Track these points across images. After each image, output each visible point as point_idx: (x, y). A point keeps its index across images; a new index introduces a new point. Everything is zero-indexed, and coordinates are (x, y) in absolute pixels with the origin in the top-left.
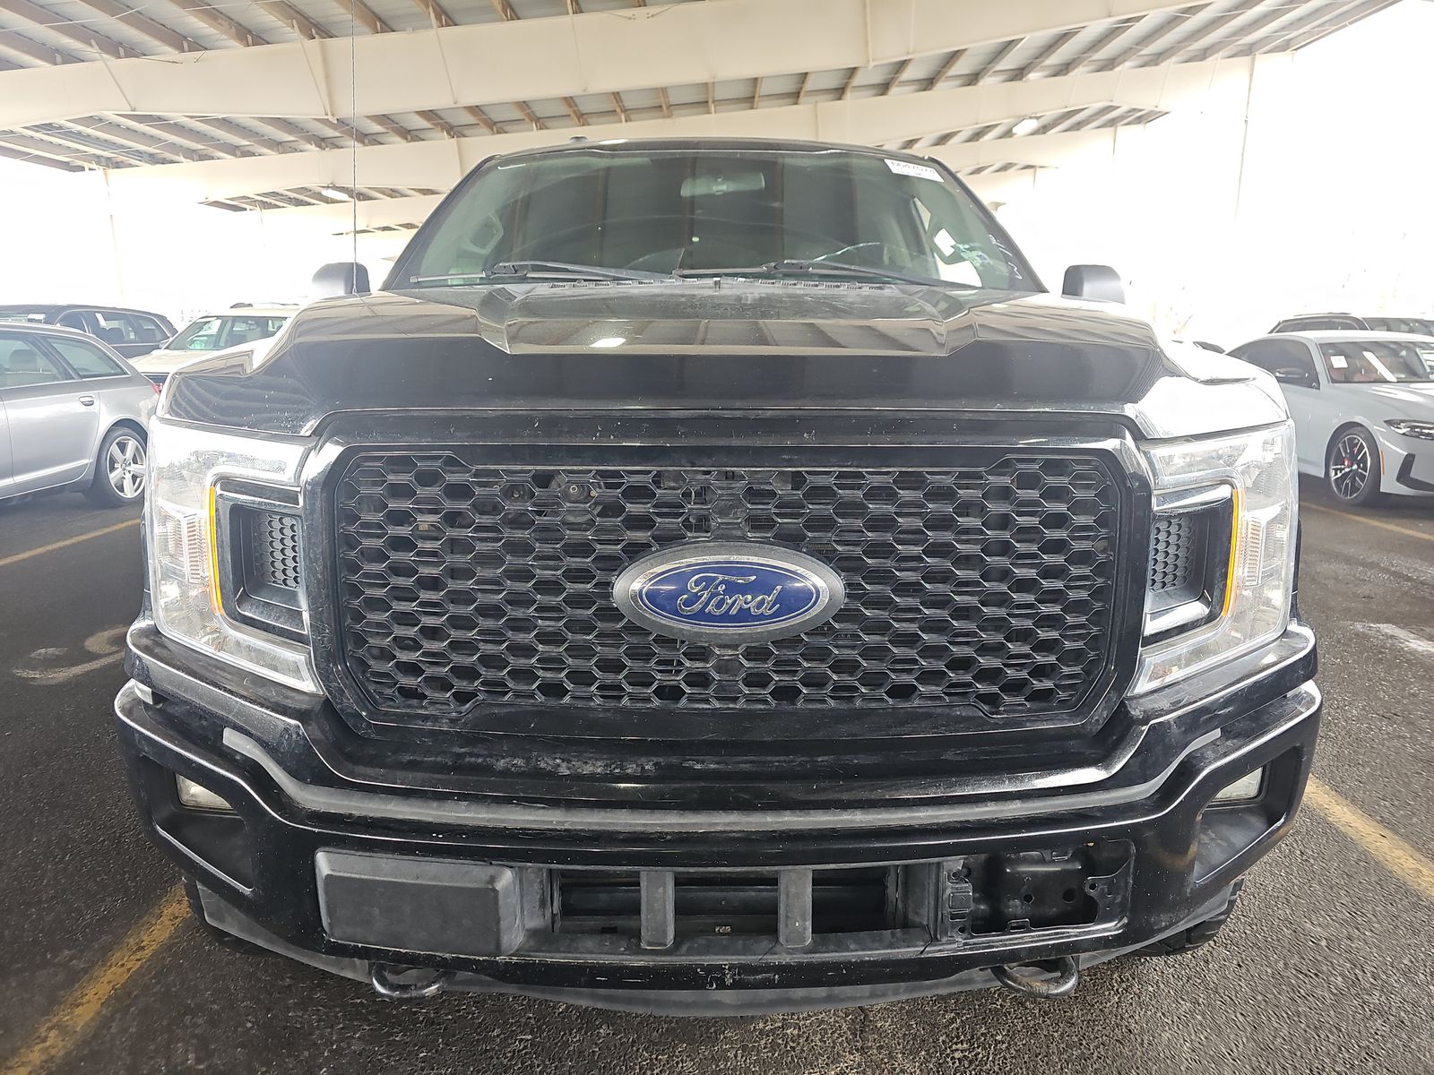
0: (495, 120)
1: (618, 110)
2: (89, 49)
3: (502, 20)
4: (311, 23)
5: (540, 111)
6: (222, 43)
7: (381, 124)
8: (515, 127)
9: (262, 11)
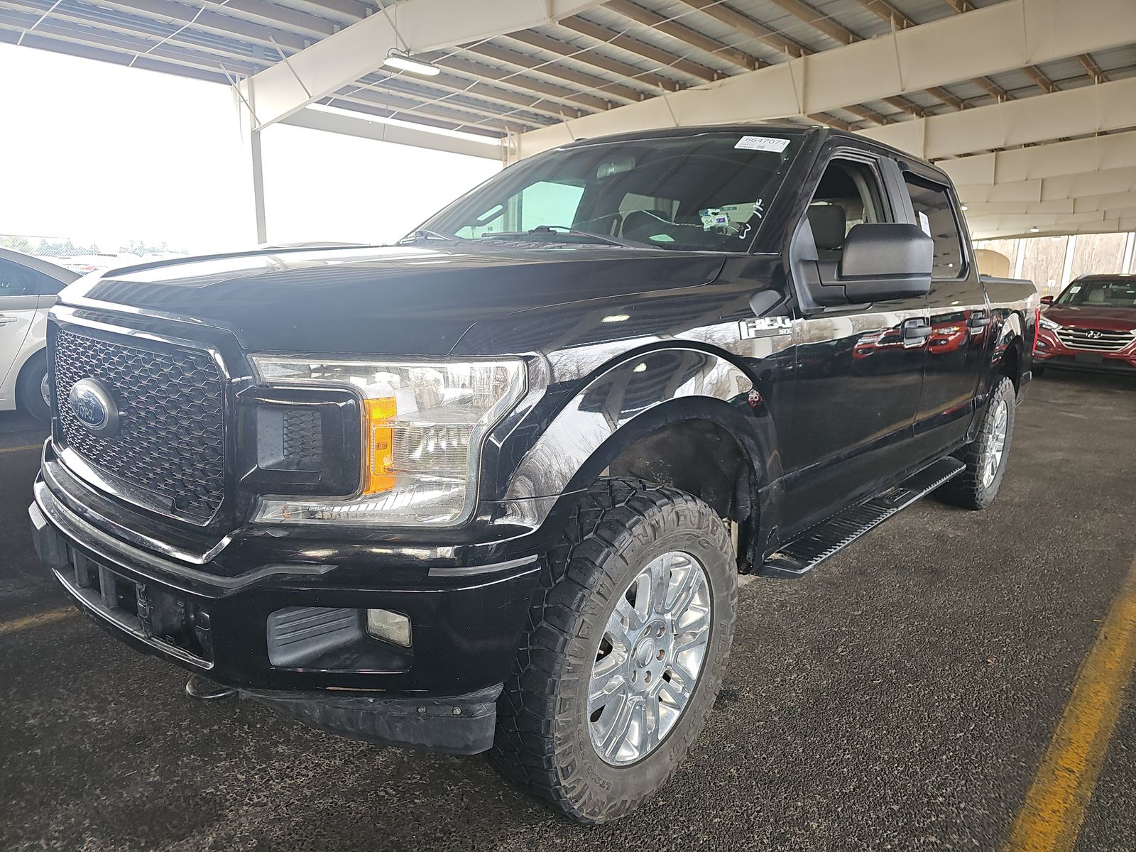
0: (963, 98)
1: (1091, 73)
2: (658, 89)
3: (957, 14)
4: (799, 45)
5: (1007, 84)
6: (739, 71)
7: (860, 114)
8: (981, 102)
9: (763, 45)
